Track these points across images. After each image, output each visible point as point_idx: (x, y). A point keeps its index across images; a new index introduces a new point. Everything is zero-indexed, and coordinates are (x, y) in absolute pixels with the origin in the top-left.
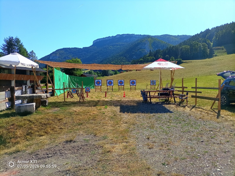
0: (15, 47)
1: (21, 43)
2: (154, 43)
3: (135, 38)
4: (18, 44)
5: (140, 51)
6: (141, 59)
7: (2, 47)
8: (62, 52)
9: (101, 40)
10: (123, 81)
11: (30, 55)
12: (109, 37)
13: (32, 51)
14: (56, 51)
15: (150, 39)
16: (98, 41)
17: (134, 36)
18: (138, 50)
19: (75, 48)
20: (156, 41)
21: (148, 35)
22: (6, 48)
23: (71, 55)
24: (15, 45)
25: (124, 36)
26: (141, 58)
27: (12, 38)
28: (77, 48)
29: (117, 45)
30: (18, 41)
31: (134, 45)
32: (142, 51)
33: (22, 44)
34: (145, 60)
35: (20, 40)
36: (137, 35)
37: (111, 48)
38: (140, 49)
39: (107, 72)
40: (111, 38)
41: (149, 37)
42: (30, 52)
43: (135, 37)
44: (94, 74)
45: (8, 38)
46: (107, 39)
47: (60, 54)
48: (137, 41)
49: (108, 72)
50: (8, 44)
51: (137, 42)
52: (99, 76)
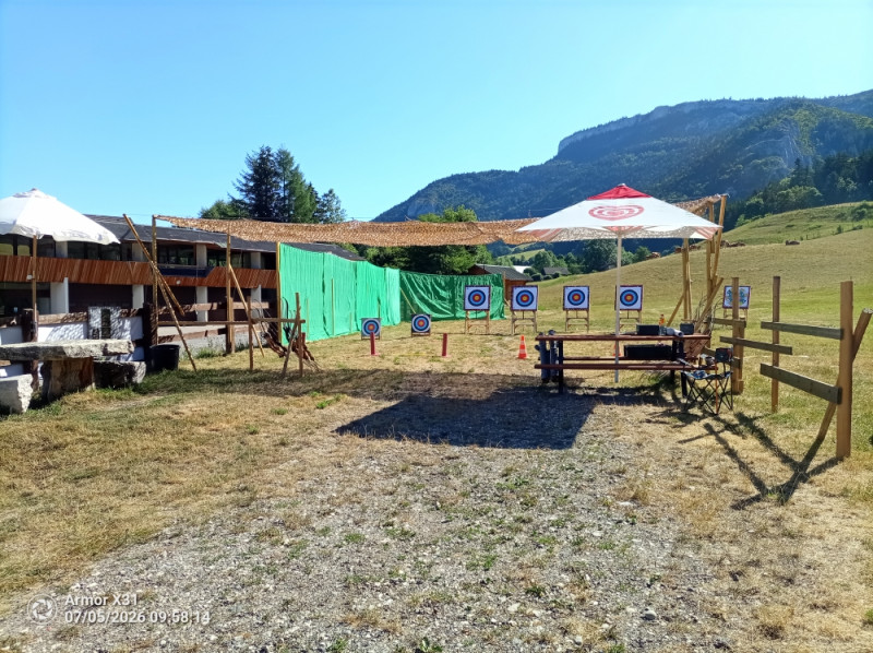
0: (279, 180)
1: (295, 166)
2: (823, 128)
3: (732, 114)
4: (285, 169)
5: (755, 167)
6: (754, 200)
7: (240, 182)
8: (447, 188)
9: (590, 134)
10: (585, 290)
11: (324, 205)
12: (624, 119)
13: (331, 192)
14: (430, 186)
15: (800, 115)
16: (580, 138)
17: (730, 106)
18: (746, 162)
19: (492, 171)
20: (834, 118)
21: (795, 99)
22: (251, 184)
23: (478, 196)
24: (276, 174)
25: (687, 110)
26: (755, 193)
27: (269, 150)
28: (498, 172)
29: (655, 148)
30: (285, 159)
31: (729, 142)
32: (766, 164)
33: (297, 168)
34: (772, 201)
35: (292, 158)
36: (743, 102)
37: (629, 160)
38: (757, 157)
39: (604, 256)
40: (632, 123)
41: (796, 103)
42: (326, 195)
43: (734, 110)
44: (556, 265)
45: (259, 151)
46: (613, 128)
47: (441, 197)
48: (744, 124)
49: (607, 257)
50: (256, 171)
51: (743, 130)
52: (573, 272)
